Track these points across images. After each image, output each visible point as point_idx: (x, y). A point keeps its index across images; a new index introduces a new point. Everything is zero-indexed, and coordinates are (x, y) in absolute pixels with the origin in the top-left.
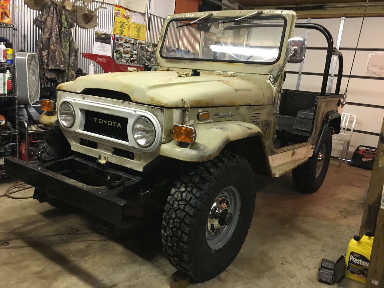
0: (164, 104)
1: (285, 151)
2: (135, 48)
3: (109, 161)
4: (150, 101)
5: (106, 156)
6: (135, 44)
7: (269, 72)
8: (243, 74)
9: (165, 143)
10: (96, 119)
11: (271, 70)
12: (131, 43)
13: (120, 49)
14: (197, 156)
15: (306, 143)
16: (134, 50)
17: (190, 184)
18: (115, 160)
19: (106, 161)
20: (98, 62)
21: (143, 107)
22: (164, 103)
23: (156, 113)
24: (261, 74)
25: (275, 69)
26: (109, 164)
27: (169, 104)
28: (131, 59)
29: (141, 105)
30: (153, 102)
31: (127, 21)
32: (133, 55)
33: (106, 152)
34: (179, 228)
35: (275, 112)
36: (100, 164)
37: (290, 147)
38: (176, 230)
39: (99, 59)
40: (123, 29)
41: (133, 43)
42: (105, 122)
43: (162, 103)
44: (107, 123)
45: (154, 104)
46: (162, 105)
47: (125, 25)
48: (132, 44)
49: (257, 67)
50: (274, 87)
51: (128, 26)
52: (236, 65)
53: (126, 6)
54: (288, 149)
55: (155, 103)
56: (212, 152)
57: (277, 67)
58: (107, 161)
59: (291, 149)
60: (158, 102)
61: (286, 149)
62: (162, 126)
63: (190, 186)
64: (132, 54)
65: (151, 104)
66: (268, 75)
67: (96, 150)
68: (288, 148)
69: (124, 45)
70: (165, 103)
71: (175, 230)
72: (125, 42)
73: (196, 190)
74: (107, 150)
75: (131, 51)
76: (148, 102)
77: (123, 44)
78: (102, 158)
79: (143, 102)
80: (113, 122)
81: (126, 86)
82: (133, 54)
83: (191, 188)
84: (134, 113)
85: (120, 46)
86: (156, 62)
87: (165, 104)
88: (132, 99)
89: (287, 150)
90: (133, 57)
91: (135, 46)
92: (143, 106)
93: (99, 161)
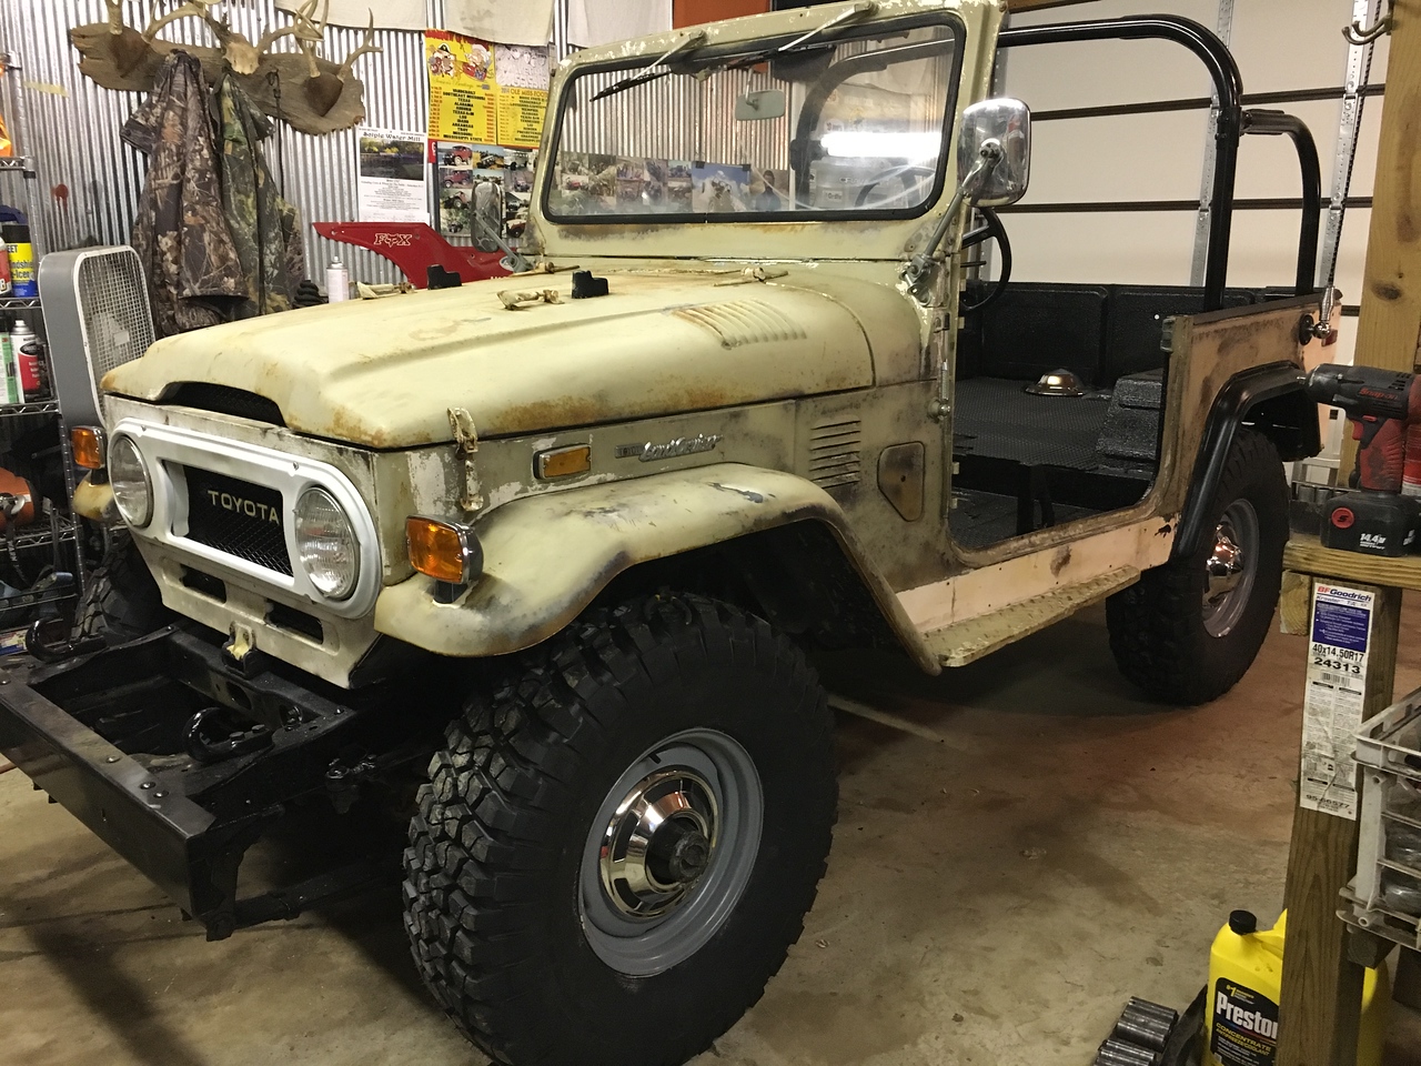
0: (370, 435)
1: (1017, 555)
2: (520, 182)
3: (259, 647)
4: (331, 425)
5: (250, 630)
6: (520, 168)
7: (906, 250)
8: (816, 264)
9: (392, 582)
10: (214, 493)
11: (910, 240)
12: (502, 166)
13: (462, 190)
14: (485, 636)
15: (1131, 512)
16: (517, 191)
17: (487, 740)
18: (278, 643)
19: (250, 647)
20: (382, 250)
21: (319, 450)
22: (369, 433)
23: (354, 472)
24: (876, 260)
25: (924, 234)
26: (259, 658)
27: (385, 437)
28: (511, 223)
29: (312, 443)
30: (340, 431)
31: (481, 83)
32: (516, 208)
33: (250, 614)
34: (446, 911)
35: (935, 407)
36: (229, 658)
37: (1046, 535)
38: (438, 917)
39: (384, 237)
40: (469, 118)
41: (514, 164)
42: (238, 505)
43: (366, 434)
44: (242, 507)
45: (345, 439)
46: (365, 441)
47: (472, 101)
48: (506, 166)
49: (862, 231)
50: (925, 310)
51: (485, 103)
52: (792, 230)
53: (470, 29)
54: (1032, 545)
55: (345, 432)
56: (541, 615)
57: (930, 228)
58: (254, 647)
59: (1049, 542)
60: (352, 429)
61: (1025, 546)
62: (375, 521)
63: (487, 746)
64: (511, 203)
65: (337, 437)
66: (900, 261)
67: (223, 606)
68: (1036, 539)
69: (475, 174)
70: (373, 434)
71: (432, 915)
72: (480, 166)
73: (502, 761)
74: (251, 606)
75: (509, 196)
76: (328, 430)
77: (471, 171)
78: (239, 636)
79: (314, 432)
80: (259, 505)
81: (270, 370)
82: (518, 204)
83: (486, 752)
84: (292, 472)
85: (460, 183)
86: (531, 241)
87: (373, 438)
88: (286, 419)
89: (1029, 549)
90: (519, 217)
91: (520, 172)
92: (315, 447)
93: (230, 648)
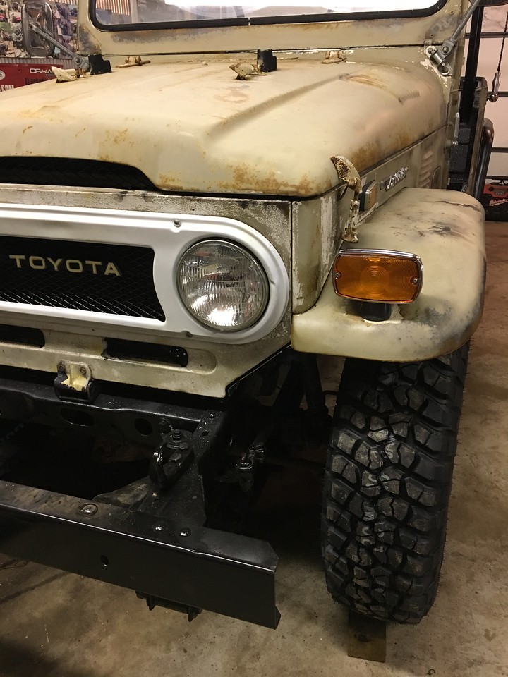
0: (292, 186)
3: (96, 377)
4: (233, 182)
5: (86, 366)
7: (427, 37)
8: (352, 51)
10: (18, 258)
11: (430, 30)
17: (399, 416)
18: (119, 371)
19: (89, 379)
22: (290, 184)
24: (401, 46)
25: (440, 26)
26: (100, 387)
27: (311, 186)
29: (198, 200)
30: (244, 186)
33: (80, 353)
36: (71, 392)
42: (56, 265)
43: (286, 185)
44: (62, 266)
45: (253, 192)
46: (287, 192)
49: (388, 26)
50: (445, 78)
52: (328, 27)
55: (253, 186)
57: (445, 22)
58: (92, 378)
60: (267, 182)
63: (402, 422)
65: (239, 192)
66: (423, 45)
67: (42, 349)
70: (297, 183)
73: (424, 430)
74: (81, 346)
76: (226, 187)
78: (73, 372)
79: (203, 188)
80: (87, 262)
81: (119, 138)
83: (405, 426)
87: (298, 188)
88: (157, 181)
92: (205, 204)
93: (66, 382)
